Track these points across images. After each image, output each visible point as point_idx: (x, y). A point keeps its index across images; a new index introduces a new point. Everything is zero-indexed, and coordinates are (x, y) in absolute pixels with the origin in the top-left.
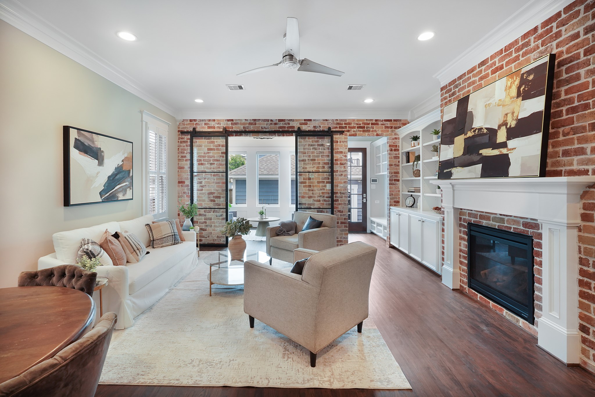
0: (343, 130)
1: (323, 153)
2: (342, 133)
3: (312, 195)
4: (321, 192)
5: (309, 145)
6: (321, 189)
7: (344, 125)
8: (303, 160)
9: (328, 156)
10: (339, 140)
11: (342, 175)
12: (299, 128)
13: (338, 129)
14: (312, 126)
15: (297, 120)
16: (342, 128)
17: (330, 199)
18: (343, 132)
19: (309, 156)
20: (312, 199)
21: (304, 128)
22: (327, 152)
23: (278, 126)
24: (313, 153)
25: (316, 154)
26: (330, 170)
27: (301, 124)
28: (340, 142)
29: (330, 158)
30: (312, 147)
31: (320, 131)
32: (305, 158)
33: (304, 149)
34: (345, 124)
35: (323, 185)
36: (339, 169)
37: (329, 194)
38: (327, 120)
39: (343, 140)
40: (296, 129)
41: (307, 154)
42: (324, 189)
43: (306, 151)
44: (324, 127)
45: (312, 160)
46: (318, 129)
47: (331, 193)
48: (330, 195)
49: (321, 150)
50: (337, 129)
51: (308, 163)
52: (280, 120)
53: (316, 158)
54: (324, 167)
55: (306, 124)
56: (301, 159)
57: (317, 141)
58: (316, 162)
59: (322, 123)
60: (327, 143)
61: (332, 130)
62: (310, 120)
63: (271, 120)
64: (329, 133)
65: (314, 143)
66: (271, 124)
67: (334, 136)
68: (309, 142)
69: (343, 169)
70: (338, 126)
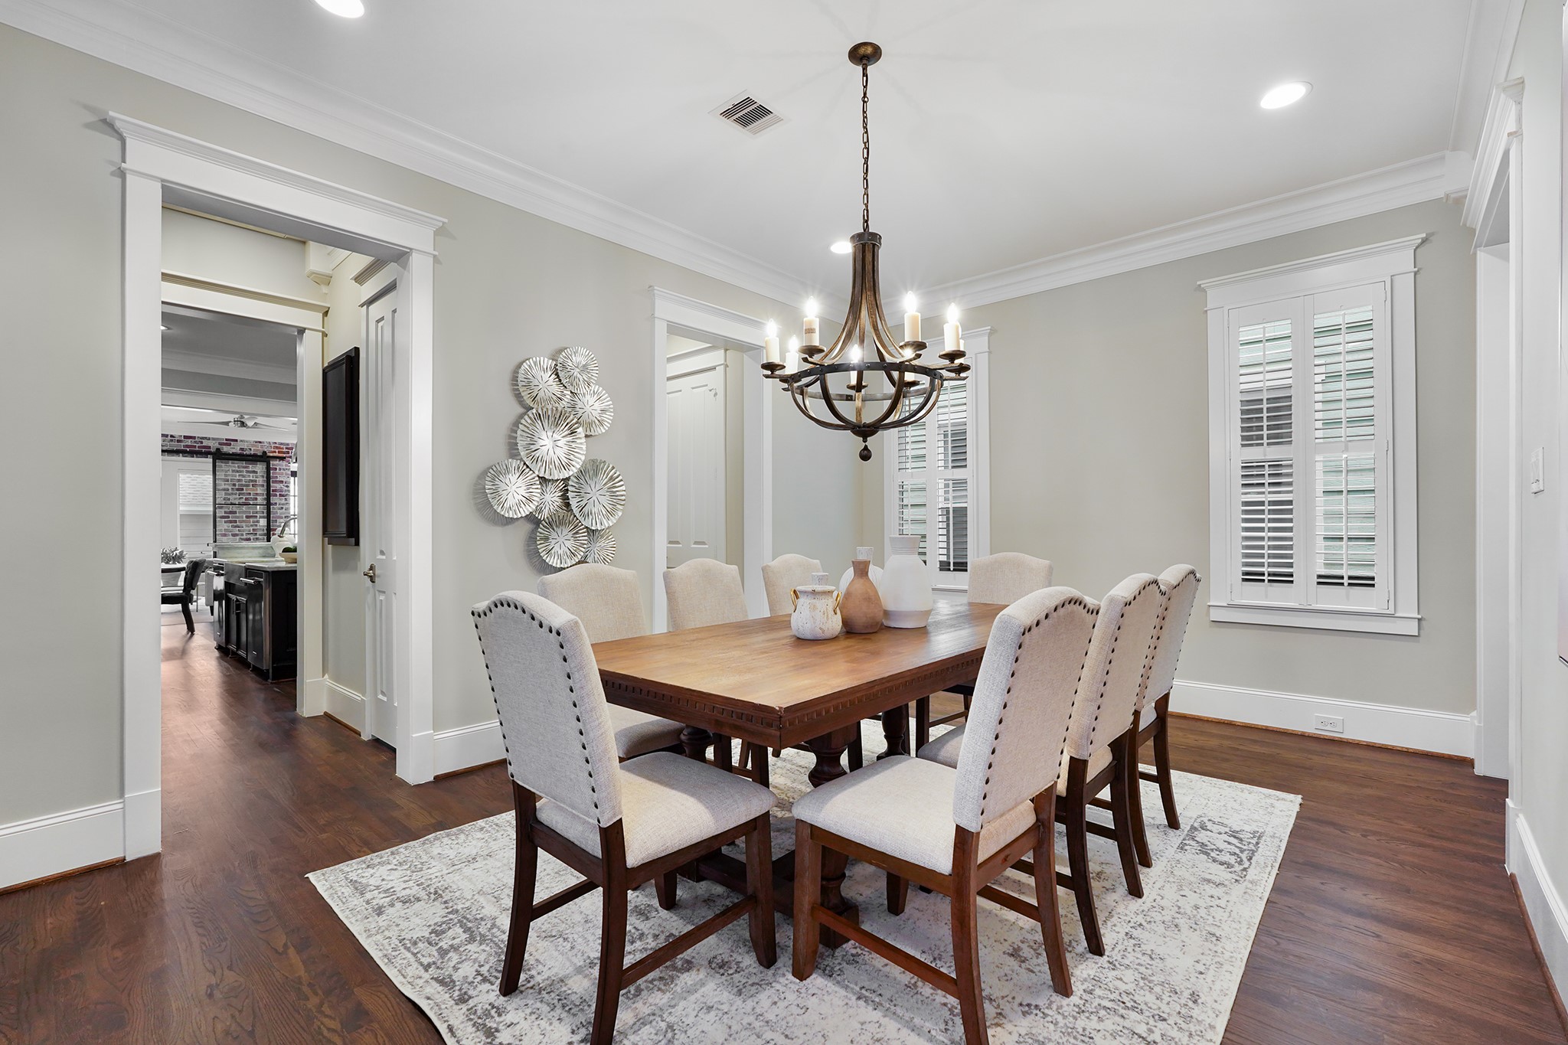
0: (285, 455)
1: (256, 481)
2: (282, 459)
3: (237, 532)
4: (251, 528)
5: (233, 471)
6: (252, 526)
7: (284, 450)
8: (224, 490)
9: (263, 486)
10: (278, 468)
11: (282, 508)
12: (218, 449)
13: (277, 454)
14: (239, 448)
15: (214, 439)
16: (284, 453)
17: (265, 537)
18: (285, 458)
19: (234, 485)
20: (238, 537)
21: (225, 449)
22: (261, 481)
23: (182, 444)
24: (239, 480)
25: (244, 483)
26: (265, 502)
27: (220, 444)
28: (280, 469)
29: (265, 487)
30: (237, 474)
31: (250, 455)
32: (226, 487)
33: (226, 475)
34: (286, 448)
35: (255, 520)
36: (278, 502)
37: (263, 530)
38: (260, 442)
39: (284, 467)
40: (213, 450)
41: (230, 482)
42: (256, 525)
43: (229, 478)
44: (257, 450)
45: (238, 490)
46: (248, 452)
47: (267, 529)
48: (265, 532)
49: (251, 478)
50: (275, 454)
51: (232, 494)
52: (185, 437)
53: (244, 488)
54: (256, 499)
55: (230, 445)
56: (221, 488)
57: (246, 467)
58: (245, 491)
59: (253, 446)
60: (260, 468)
61: (268, 454)
62: (236, 441)
63: (172, 436)
64: (264, 458)
65: (242, 469)
66: (172, 441)
67: (271, 462)
68: (235, 467)
69: (283, 501)
70: (277, 451)
